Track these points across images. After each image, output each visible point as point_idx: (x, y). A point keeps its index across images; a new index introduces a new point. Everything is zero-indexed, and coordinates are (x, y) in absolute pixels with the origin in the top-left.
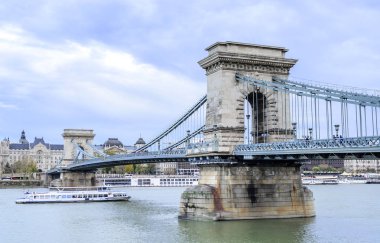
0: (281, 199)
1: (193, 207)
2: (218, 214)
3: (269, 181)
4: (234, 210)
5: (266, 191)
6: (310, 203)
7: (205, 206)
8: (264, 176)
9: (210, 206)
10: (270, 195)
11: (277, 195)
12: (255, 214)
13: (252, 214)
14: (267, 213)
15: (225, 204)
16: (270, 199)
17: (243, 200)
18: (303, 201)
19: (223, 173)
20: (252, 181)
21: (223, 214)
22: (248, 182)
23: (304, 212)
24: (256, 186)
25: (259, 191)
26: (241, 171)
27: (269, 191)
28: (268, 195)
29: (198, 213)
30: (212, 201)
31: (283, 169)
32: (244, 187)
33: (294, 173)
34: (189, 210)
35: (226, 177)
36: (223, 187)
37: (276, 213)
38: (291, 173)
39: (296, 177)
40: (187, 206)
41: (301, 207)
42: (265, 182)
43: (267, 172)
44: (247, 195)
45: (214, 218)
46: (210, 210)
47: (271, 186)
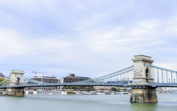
1: (138, 99)
3: (151, 92)
4: (147, 100)
7: (141, 99)
9: (143, 99)
11: (152, 96)
12: (150, 101)
17: (148, 97)
20: (148, 92)
29: (140, 101)
30: (143, 98)
32: (147, 94)
34: (136, 100)
35: (144, 91)
36: (144, 94)
40: (136, 99)
45: (144, 102)
46: (143, 100)
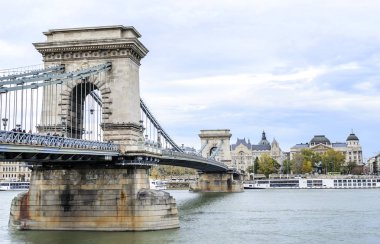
0: (103, 208)
2: (23, 223)
3: (90, 187)
4: (42, 219)
5: (85, 198)
6: (143, 213)
8: (84, 180)
10: (89, 202)
11: (98, 203)
12: (67, 224)
13: (63, 224)
14: (82, 224)
15: (32, 211)
16: (88, 208)
17: (54, 208)
18: (133, 212)
19: (35, 177)
20: (68, 187)
21: (29, 223)
22: (63, 187)
23: (133, 225)
24: (72, 192)
25: (75, 197)
26: (56, 175)
27: (88, 198)
28: (86, 203)
30: (18, 208)
31: (110, 171)
32: (57, 193)
33: (125, 176)
35: (37, 182)
36: (32, 193)
37: (93, 224)
38: (120, 176)
39: (127, 181)
41: (130, 219)
42: (84, 187)
43: (89, 176)
44: (59, 203)
45: (18, 228)
47: (91, 193)
